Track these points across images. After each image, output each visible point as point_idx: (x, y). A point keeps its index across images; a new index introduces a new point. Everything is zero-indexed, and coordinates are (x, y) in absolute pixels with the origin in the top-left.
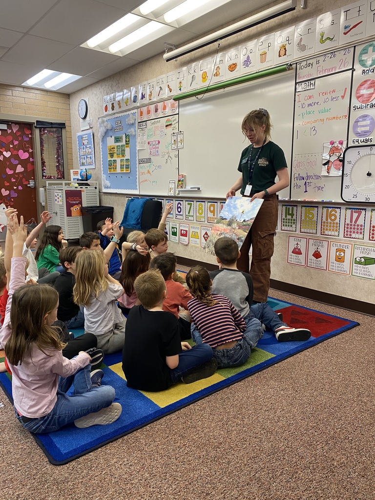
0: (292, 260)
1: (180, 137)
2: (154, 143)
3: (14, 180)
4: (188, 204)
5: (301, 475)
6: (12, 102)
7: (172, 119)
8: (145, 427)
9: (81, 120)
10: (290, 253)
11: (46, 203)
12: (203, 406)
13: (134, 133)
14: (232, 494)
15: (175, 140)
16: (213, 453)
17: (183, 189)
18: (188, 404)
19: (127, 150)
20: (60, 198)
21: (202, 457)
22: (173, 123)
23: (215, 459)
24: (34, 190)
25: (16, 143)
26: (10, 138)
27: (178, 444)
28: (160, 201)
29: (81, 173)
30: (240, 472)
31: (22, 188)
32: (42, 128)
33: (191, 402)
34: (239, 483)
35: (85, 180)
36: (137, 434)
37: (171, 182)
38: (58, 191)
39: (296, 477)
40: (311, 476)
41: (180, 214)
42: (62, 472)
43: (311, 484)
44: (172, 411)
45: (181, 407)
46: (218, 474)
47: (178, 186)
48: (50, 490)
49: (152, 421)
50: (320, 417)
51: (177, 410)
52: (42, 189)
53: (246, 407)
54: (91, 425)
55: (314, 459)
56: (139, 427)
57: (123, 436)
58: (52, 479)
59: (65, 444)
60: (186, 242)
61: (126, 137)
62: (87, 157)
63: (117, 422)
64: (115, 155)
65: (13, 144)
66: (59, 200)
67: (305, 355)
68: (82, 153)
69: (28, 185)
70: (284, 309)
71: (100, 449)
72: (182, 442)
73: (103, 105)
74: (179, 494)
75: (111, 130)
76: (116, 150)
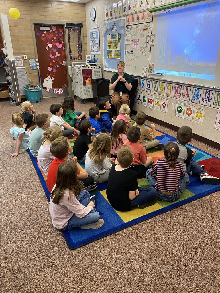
0: (218, 127)
1: (152, 38)
2: (135, 41)
3: (55, 62)
4: (155, 83)
5: (196, 277)
6: (52, 12)
7: (148, 25)
8: (115, 234)
9: (92, 22)
10: (217, 122)
11: (72, 75)
12: (148, 224)
13: (123, 33)
14: (155, 282)
15: (148, 40)
16: (149, 256)
17: (152, 73)
18: (140, 222)
19: (119, 44)
20: (80, 74)
21: (143, 256)
22: (148, 28)
23: (150, 259)
24: (66, 67)
25: (55, 38)
26: (52, 35)
27: (131, 247)
28: (137, 79)
29: (91, 58)
30: (161, 270)
31: (59, 66)
32: (69, 28)
33: (141, 221)
34: (160, 276)
35: (93, 62)
36: (111, 237)
37: (145, 67)
38: (78, 70)
39: (192, 278)
40: (201, 279)
41: (149, 88)
42: (73, 253)
43: (200, 284)
44: (130, 226)
45: (135, 223)
46: (150, 268)
47: (149, 71)
48: (67, 263)
49: (119, 230)
50: (214, 242)
51: (133, 225)
52: (70, 67)
53: (171, 228)
54: (88, 228)
55: (205, 268)
56: (112, 233)
57: (103, 238)
58: (68, 256)
59: (75, 238)
60: (151, 107)
61: (118, 35)
62: (95, 47)
63: (102, 228)
64: (112, 47)
65: (53, 39)
66: (79, 75)
67: (214, 196)
68: (92, 44)
69: (62, 65)
70: (208, 159)
71: (92, 243)
72: (133, 245)
73: (105, 12)
74: (128, 276)
75: (110, 30)
76: (112, 43)
